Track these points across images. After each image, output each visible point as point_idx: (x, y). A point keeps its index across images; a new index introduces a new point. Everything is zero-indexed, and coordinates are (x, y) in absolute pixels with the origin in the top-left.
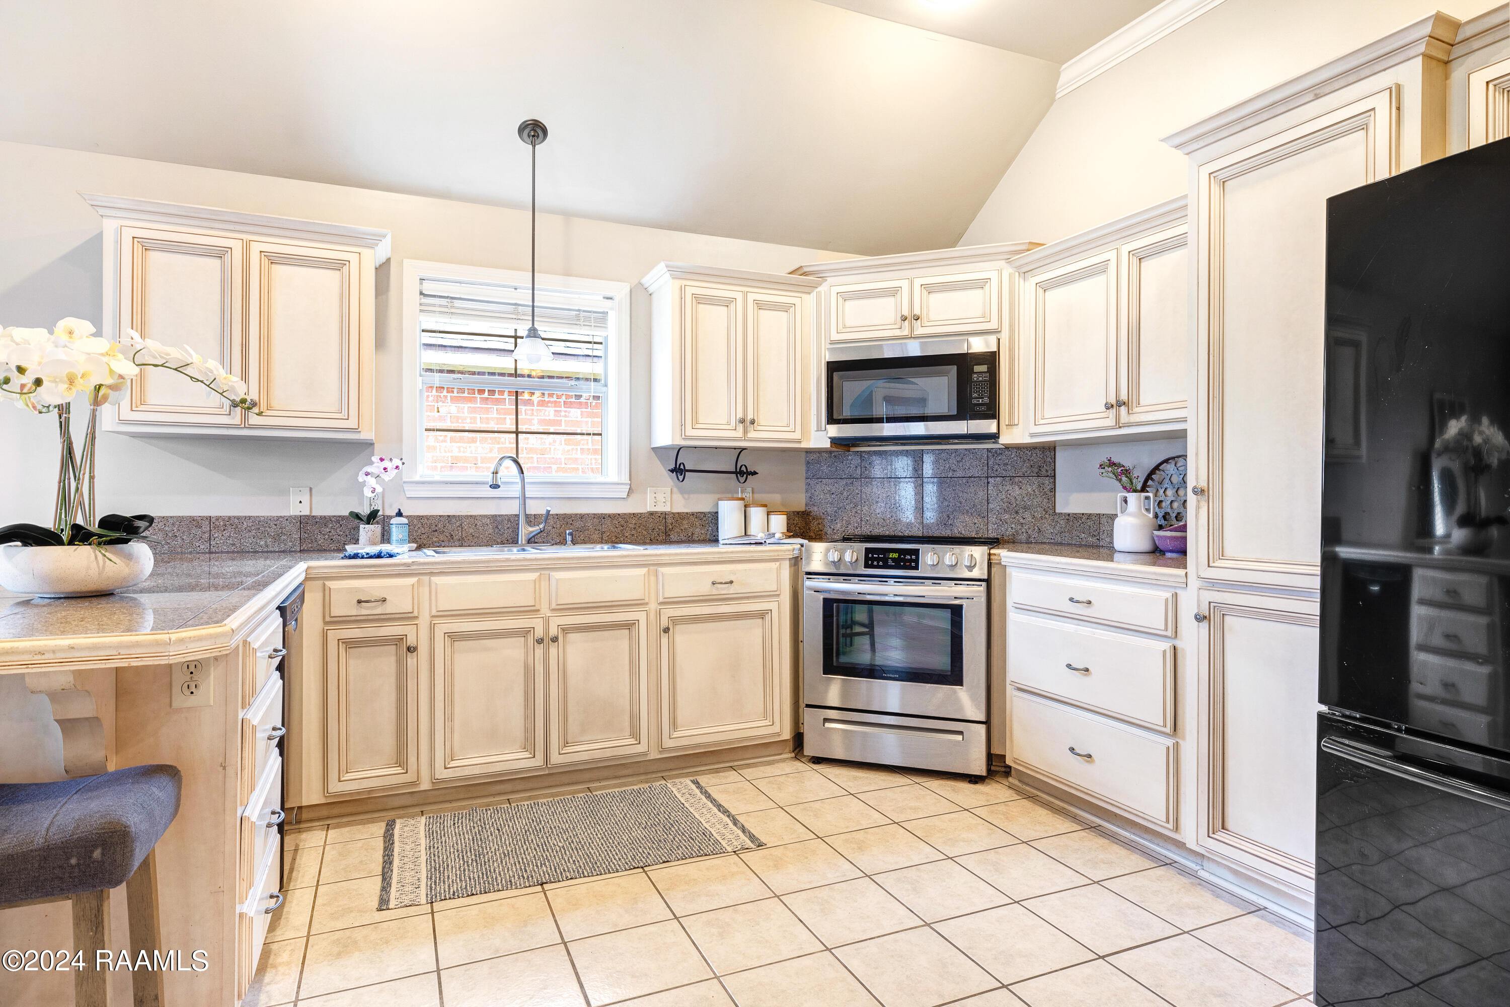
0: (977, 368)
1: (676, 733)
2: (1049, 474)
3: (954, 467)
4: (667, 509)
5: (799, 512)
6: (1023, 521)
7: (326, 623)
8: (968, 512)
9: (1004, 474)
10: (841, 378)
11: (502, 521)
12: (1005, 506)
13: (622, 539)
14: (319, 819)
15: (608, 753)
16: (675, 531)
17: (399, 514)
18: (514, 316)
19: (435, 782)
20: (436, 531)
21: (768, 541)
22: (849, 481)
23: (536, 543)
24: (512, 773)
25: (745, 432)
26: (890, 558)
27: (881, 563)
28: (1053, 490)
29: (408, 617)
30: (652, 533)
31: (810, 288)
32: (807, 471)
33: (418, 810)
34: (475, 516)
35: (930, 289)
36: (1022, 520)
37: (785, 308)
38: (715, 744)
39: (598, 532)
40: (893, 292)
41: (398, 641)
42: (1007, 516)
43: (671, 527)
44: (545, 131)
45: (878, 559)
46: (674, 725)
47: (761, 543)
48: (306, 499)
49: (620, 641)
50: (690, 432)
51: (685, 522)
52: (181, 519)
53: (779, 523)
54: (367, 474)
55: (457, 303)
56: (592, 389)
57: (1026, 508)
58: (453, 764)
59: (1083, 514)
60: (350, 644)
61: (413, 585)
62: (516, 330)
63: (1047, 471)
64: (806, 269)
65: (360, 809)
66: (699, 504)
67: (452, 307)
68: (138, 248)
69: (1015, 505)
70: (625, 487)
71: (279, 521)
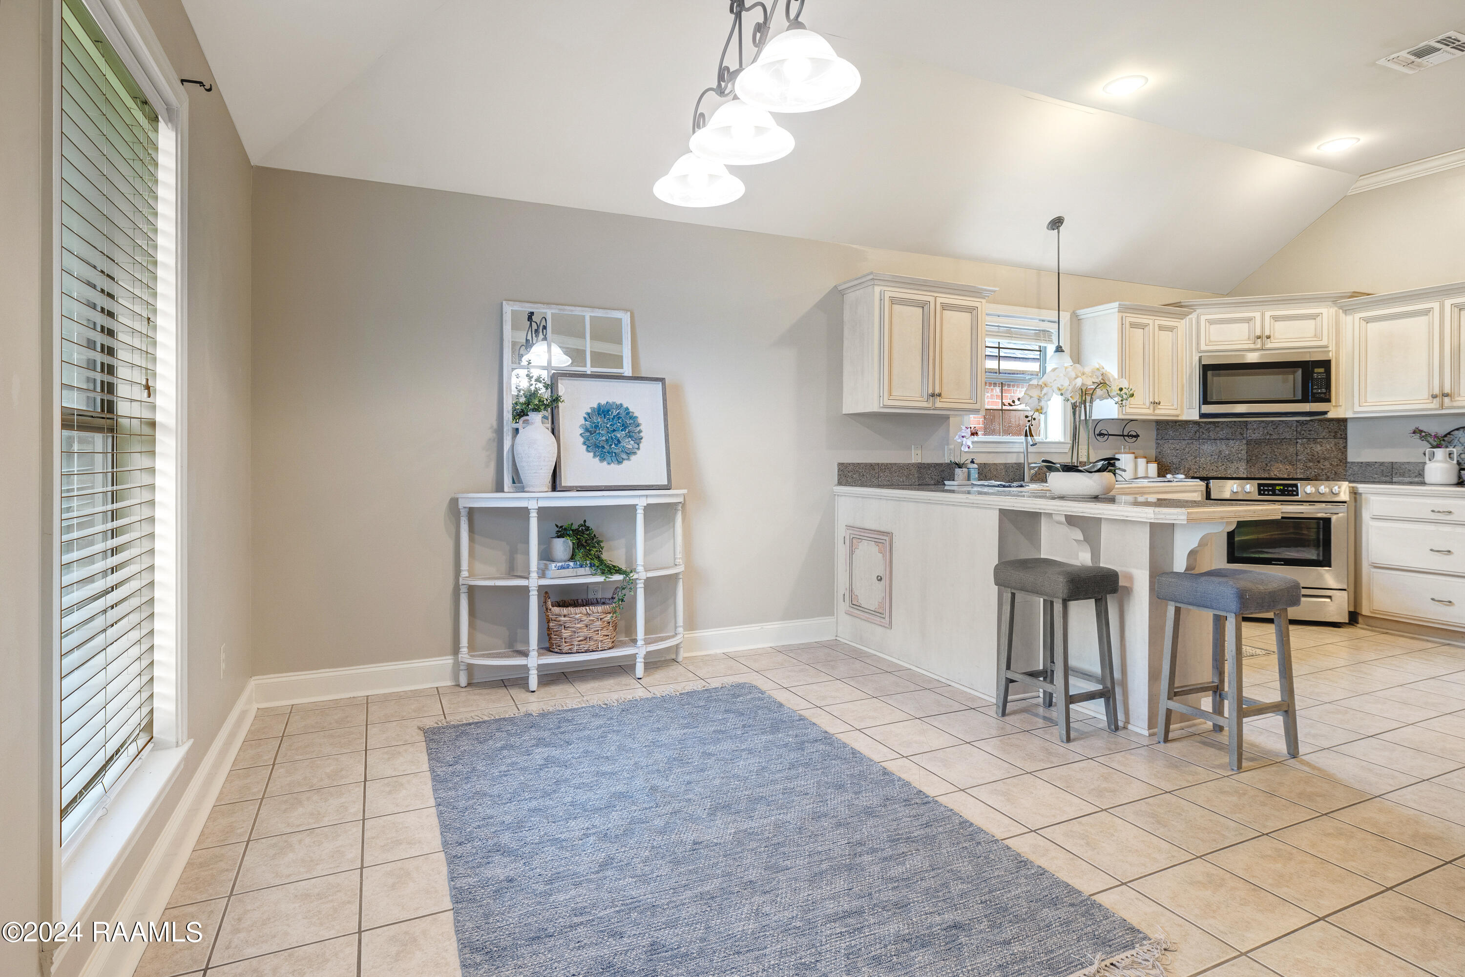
0: (1316, 370)
2: (1343, 437)
3: (1271, 432)
6: (1324, 467)
8: (1281, 461)
9: (1309, 436)
10: (1213, 375)
12: (1309, 457)
17: (972, 462)
22: (1190, 441)
25: (1154, 410)
26: (1277, 490)
27: (1270, 493)
28: (1345, 447)
31: (1182, 316)
32: (1157, 435)
35: (1276, 318)
36: (1322, 467)
37: (1171, 329)
40: (1248, 320)
42: (1311, 464)
45: (1268, 490)
47: (1171, 481)
48: (919, 452)
50: (1128, 410)
52: (866, 464)
53: (1153, 469)
57: (1325, 459)
59: (1376, 462)
62: (999, 343)
63: (1341, 435)
64: (1182, 304)
69: (1317, 457)
70: (1068, 445)
71: (908, 466)
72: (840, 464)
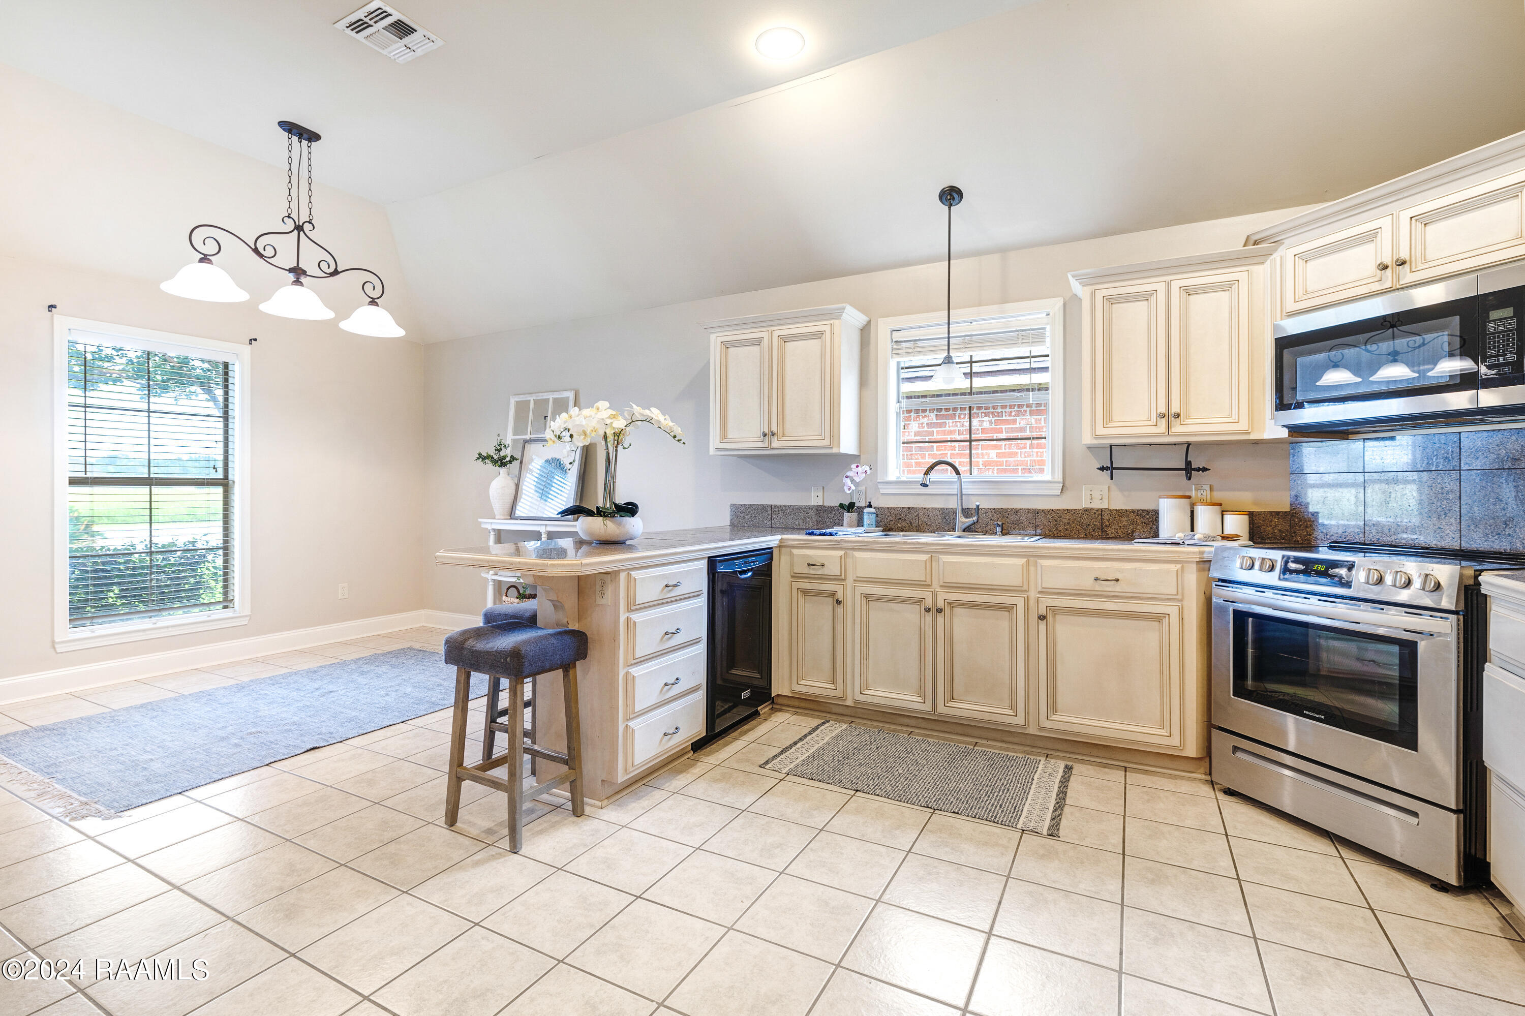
0: (1495, 315)
1: (1054, 716)
4: (1104, 505)
5: (1280, 512)
7: (793, 577)
10: (1294, 354)
11: (949, 513)
13: (1055, 533)
14: (793, 707)
15: (987, 717)
16: (1113, 527)
17: (870, 505)
18: (962, 346)
19: (856, 702)
20: (900, 519)
21: (1186, 542)
23: (976, 532)
24: (912, 712)
25: (1166, 426)
26: (1314, 571)
27: (1304, 576)
29: (838, 579)
30: (1086, 528)
31: (1262, 257)
33: (850, 719)
34: (929, 508)
35: (1426, 219)
37: (1225, 287)
38: (1100, 737)
39: (1032, 525)
40: (1372, 237)
41: (833, 594)
43: (1107, 523)
44: (960, 193)
45: (1299, 571)
46: (1053, 707)
47: (1179, 544)
48: (820, 494)
49: (1001, 621)
50: (1101, 431)
51: (1124, 519)
52: (758, 506)
53: (1236, 524)
54: (847, 477)
55: (920, 344)
56: (1031, 398)
58: (866, 692)
60: (806, 593)
61: (841, 557)
62: (971, 356)
64: (1258, 237)
65: (816, 708)
66: (1138, 501)
67: (918, 347)
68: (724, 347)
70: (1059, 485)
71: (804, 509)
72: (732, 505)
